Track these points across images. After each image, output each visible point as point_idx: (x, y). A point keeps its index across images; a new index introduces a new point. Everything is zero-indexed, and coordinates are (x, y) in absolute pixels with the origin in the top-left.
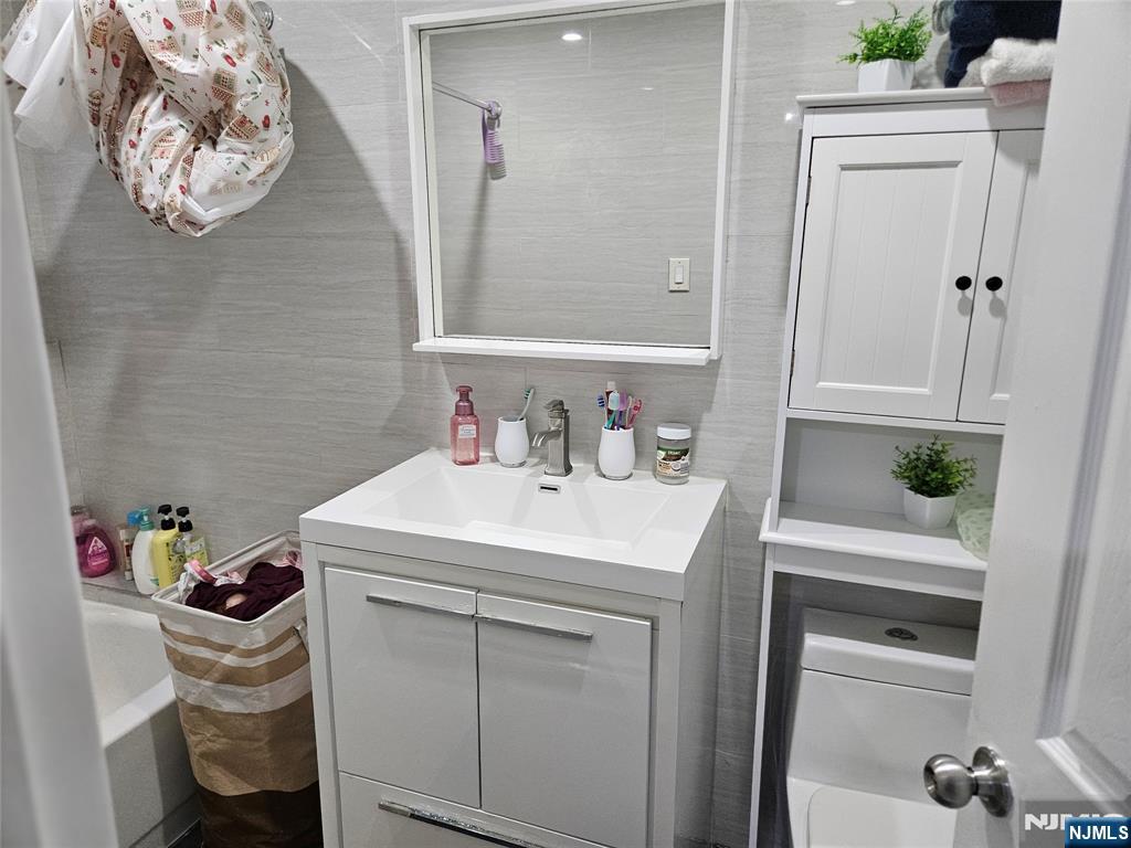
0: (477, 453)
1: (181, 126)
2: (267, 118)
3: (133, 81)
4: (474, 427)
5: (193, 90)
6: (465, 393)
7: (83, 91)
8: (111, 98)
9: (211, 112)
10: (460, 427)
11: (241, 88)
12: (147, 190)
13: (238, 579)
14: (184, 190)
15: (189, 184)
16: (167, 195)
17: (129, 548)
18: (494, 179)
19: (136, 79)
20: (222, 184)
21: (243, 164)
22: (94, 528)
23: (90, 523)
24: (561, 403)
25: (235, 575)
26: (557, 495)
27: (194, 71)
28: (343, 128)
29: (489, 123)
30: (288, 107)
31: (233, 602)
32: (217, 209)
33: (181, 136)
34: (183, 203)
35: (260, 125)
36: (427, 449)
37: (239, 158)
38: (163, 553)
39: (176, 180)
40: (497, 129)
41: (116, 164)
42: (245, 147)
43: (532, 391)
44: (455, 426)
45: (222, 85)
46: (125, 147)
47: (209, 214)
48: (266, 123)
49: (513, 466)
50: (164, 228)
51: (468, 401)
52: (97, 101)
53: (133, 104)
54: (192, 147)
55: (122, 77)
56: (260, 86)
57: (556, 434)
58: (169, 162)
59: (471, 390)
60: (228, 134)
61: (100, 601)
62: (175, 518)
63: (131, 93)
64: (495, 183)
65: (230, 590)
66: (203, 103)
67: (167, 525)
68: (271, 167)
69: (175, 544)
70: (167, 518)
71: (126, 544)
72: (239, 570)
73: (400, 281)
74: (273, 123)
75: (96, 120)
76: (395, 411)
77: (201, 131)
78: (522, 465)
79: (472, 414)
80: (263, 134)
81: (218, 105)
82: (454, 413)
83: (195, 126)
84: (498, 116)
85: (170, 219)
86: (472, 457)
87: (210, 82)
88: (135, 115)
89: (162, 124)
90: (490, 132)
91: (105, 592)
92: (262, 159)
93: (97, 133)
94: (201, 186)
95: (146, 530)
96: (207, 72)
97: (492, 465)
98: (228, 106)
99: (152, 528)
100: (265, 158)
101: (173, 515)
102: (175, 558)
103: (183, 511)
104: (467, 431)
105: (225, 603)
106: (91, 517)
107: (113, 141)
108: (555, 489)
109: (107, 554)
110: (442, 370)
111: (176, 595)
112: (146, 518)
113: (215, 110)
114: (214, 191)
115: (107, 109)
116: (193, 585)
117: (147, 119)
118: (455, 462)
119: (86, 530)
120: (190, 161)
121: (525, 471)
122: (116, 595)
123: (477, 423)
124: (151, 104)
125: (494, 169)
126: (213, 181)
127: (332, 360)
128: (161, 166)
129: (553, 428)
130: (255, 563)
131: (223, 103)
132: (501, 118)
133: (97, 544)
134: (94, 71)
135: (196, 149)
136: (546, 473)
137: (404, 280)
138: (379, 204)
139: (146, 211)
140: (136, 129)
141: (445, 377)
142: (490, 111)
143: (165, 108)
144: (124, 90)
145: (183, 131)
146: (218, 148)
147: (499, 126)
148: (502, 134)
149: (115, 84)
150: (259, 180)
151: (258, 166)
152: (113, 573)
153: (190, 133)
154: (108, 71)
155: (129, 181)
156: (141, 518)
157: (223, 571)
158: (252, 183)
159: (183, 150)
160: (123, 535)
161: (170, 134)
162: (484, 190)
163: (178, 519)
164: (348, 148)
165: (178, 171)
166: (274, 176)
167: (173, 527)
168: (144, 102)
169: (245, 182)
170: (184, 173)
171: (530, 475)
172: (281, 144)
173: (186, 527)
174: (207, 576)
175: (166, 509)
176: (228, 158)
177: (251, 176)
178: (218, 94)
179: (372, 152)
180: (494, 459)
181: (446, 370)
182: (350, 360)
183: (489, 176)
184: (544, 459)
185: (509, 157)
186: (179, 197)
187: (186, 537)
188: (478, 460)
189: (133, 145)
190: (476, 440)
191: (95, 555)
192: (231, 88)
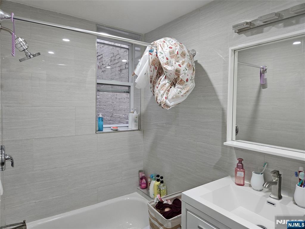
0: (244, 182)
1: (168, 82)
2: (187, 79)
3: (159, 72)
4: (243, 173)
5: (171, 74)
6: (240, 161)
7: (149, 76)
8: (154, 76)
9: (175, 79)
10: (238, 172)
11: (182, 72)
12: (158, 98)
13: (170, 203)
14: (166, 98)
15: (167, 96)
16: (162, 99)
17: (150, 183)
18: (263, 88)
19: (160, 72)
20: (175, 96)
21: (180, 91)
22: (144, 176)
23: (143, 175)
24: (278, 172)
25: (169, 201)
26: (274, 207)
27: (171, 69)
28: (210, 79)
29: (263, 72)
30: (194, 75)
31: (167, 210)
32: (173, 103)
33: (168, 85)
34: (165, 101)
35: (185, 81)
36: (228, 176)
37: (179, 90)
38: (156, 188)
39: (165, 96)
40: (265, 74)
41: (154, 92)
42: (181, 87)
43: (267, 164)
44: (236, 171)
45: (177, 72)
46: (156, 88)
47: (171, 104)
48: (187, 81)
49: (257, 190)
50: (161, 107)
51: (242, 164)
52: (151, 78)
53: (159, 78)
54: (170, 87)
55: (157, 72)
56: (186, 71)
57: (275, 183)
58: (164, 91)
59: (243, 160)
60: (178, 84)
61: (142, 196)
62: (160, 179)
63: (159, 75)
64: (263, 90)
65: (167, 206)
66: (173, 76)
67: (158, 180)
68: (187, 91)
69: (159, 186)
70: (158, 178)
71: (149, 182)
72: (171, 200)
73: (223, 122)
74: (189, 80)
75: (151, 82)
76: (218, 161)
77: (173, 83)
78: (261, 191)
79: (243, 168)
80: (186, 83)
81: (176, 77)
82: (236, 167)
83: (171, 82)
84: (266, 70)
85: (162, 105)
86: (242, 183)
87: (175, 71)
88: (159, 81)
89: (164, 82)
90: (263, 75)
91: (144, 194)
92: (185, 90)
93: (151, 85)
94: (170, 97)
95: (153, 180)
96: (174, 69)
97: (249, 188)
98: (179, 77)
99: (155, 180)
100: (186, 89)
101: (159, 178)
102: (159, 190)
103: (162, 178)
104: (240, 174)
105: (164, 210)
106: (144, 174)
107: (154, 86)
108: (274, 205)
109: (146, 184)
110: (234, 151)
111: (153, 203)
112: (154, 177)
113: (176, 78)
114: (173, 98)
115: (153, 79)
116: (158, 202)
117: (161, 81)
118: (236, 183)
119: (143, 177)
120: (169, 91)
121: (262, 194)
122: (146, 195)
123: (244, 172)
124: (162, 77)
125: (263, 86)
126: (173, 96)
127: (202, 143)
128: (162, 92)
129: (274, 181)
130: (175, 198)
131: (177, 76)
132: (267, 70)
133: (144, 181)
134: (151, 71)
135: (171, 88)
136: (270, 197)
137: (224, 122)
138: (218, 100)
139: (158, 103)
140: (158, 84)
141: (235, 154)
142: (263, 69)
143: (165, 78)
144: (157, 75)
145: (168, 83)
146: (175, 87)
147: (266, 73)
148: (266, 75)
149: (155, 74)
150: (184, 95)
151: (184, 92)
152: (146, 189)
153: (170, 84)
154: (154, 71)
155: (156, 96)
156: (153, 177)
157: (167, 199)
158: (182, 96)
159: (167, 88)
160: (149, 180)
161: (165, 84)
162: (259, 92)
163: (161, 180)
164: (211, 85)
165: (166, 93)
166: (188, 94)
167: (159, 181)
168: (161, 77)
169: (180, 96)
170: (167, 94)
171: (263, 196)
172: (190, 86)
173: (162, 182)
174: (161, 200)
175: (158, 176)
176: (177, 90)
177: (182, 94)
178: (176, 74)
179: (217, 85)
180: (250, 186)
181: (235, 151)
182: (206, 144)
183: (262, 88)
184: (270, 190)
185: (269, 82)
186: (165, 100)
187: (162, 185)
188: (244, 185)
189: (157, 88)
190: (244, 178)
191: (144, 183)
192: (179, 72)
